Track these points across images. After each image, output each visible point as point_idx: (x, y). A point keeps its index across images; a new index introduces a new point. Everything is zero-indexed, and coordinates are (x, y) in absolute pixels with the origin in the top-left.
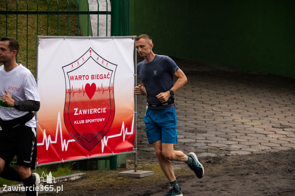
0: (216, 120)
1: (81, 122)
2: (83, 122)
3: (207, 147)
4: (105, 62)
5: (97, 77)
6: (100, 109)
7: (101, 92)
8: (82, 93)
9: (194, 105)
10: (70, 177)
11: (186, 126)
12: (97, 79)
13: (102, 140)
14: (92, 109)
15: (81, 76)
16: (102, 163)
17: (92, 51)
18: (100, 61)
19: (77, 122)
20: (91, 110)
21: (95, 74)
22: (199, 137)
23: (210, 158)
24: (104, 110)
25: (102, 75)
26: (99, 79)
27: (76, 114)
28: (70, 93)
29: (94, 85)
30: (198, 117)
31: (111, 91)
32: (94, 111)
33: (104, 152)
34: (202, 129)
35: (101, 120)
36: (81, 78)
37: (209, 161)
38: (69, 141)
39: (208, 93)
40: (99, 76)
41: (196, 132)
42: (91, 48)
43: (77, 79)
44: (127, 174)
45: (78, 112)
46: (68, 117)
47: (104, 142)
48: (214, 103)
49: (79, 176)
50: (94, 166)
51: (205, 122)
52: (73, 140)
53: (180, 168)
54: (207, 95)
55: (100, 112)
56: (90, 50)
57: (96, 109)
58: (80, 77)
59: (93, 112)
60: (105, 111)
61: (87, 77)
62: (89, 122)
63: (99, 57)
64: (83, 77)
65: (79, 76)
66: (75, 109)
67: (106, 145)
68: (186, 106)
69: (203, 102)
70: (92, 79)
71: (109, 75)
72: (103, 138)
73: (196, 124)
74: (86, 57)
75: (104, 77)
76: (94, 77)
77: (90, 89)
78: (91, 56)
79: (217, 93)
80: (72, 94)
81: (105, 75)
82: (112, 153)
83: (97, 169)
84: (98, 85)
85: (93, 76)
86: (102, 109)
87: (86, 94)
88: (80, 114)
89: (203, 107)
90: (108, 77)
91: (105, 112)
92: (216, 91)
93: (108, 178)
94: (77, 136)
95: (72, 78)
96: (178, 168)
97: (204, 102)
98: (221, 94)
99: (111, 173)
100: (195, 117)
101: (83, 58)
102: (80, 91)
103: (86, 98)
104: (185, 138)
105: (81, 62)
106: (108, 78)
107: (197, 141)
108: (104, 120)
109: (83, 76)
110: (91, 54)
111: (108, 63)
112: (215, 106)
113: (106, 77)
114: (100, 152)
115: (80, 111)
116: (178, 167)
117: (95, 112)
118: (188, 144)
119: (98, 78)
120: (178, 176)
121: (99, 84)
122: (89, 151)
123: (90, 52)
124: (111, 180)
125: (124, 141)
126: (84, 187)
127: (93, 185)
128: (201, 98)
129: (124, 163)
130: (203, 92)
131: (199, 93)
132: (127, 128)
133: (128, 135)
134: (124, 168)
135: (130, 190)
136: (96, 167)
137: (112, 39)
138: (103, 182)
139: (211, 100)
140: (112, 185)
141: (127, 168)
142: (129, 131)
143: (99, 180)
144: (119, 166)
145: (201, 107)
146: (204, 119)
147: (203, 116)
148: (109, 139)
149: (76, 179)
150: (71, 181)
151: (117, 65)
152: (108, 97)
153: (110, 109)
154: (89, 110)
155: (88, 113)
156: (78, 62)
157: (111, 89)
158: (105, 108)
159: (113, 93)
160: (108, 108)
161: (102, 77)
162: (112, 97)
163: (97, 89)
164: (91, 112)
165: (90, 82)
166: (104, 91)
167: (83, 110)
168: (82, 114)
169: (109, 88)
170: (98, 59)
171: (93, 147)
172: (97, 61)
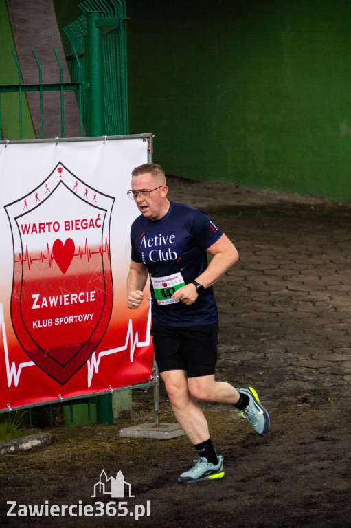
0: (298, 309)
1: (45, 324)
2: (50, 322)
3: (292, 368)
4: (91, 193)
5: (77, 225)
6: (83, 294)
7: (85, 257)
8: (46, 261)
9: (246, 279)
10: (21, 444)
11: (237, 324)
12: (76, 229)
13: (88, 361)
14: (68, 295)
15: (43, 224)
17: (63, 169)
18: (81, 189)
19: (37, 324)
20: (65, 296)
21: (72, 218)
22: (271, 347)
23: (304, 392)
24: (92, 296)
25: (86, 220)
26: (79, 228)
27: (35, 306)
28: (22, 262)
29: (70, 242)
30: (260, 305)
31: (105, 255)
32: (72, 299)
33: (93, 387)
35: (86, 317)
36: (43, 228)
37: (304, 398)
38: (22, 365)
39: (272, 252)
40: (80, 223)
41: (262, 337)
42: (60, 163)
43: (36, 230)
45: (40, 302)
46: (21, 313)
47: (93, 365)
48: (289, 273)
49: (39, 439)
51: (277, 316)
52: (31, 363)
54: (271, 256)
55: (84, 300)
56: (60, 167)
57: (76, 295)
58: (42, 227)
59: (69, 301)
60: (93, 298)
61: (56, 226)
62: (63, 323)
63: (79, 182)
64: (47, 226)
65: (40, 224)
66: (33, 296)
67: (97, 372)
68: (228, 282)
69: (263, 271)
70: (66, 230)
71: (99, 219)
72: (90, 357)
73: (258, 320)
74: (52, 183)
75: (90, 225)
76: (71, 225)
77: (63, 252)
78: (61, 181)
79: (291, 251)
80: (26, 264)
81: (92, 220)
82: (108, 388)
83: (63, 423)
84: (79, 243)
85: (67, 224)
86: (87, 293)
87: (54, 263)
88: (44, 306)
89: (265, 283)
90: (98, 225)
91: (94, 300)
92: (287, 246)
93: (100, 441)
94: (38, 354)
95: (25, 229)
97: (266, 272)
98: (299, 253)
99: (101, 431)
100: (252, 305)
101: (46, 186)
102: (42, 257)
103: (55, 271)
104: (240, 351)
105: (42, 193)
106: (98, 227)
107: (267, 356)
108: (91, 316)
109: (47, 224)
110: (61, 177)
111: (97, 193)
112: (291, 281)
113: (93, 225)
114: (85, 387)
115: (45, 299)
117: (74, 301)
118: (250, 364)
119: (78, 227)
120: (248, 432)
121: (80, 239)
122: (63, 385)
123: (60, 170)
124: (109, 446)
125: (132, 360)
126: (55, 462)
127: (74, 459)
128: (259, 263)
129: (126, 409)
130: (261, 250)
131: (250, 254)
132: (137, 333)
133: (141, 348)
134: (126, 419)
135: (156, 466)
136: (60, 421)
137: (103, 142)
138: (93, 452)
139: (281, 267)
140: (112, 457)
141: (134, 419)
142: (142, 339)
143: (82, 446)
144: (116, 415)
145: (262, 283)
146: (274, 309)
147: (270, 301)
148: (102, 358)
149: (32, 447)
150: (22, 450)
151: (114, 198)
152: (99, 268)
153: (102, 293)
154: (61, 296)
155: (61, 304)
156: (38, 194)
157: (104, 250)
158: (94, 292)
159: (109, 258)
160: (99, 291)
161: (86, 224)
162: (107, 268)
163: (76, 251)
164: (67, 301)
165: (63, 236)
166: (90, 254)
167: (50, 298)
168: (47, 306)
169: (101, 247)
170: (76, 186)
171: (71, 377)
172: (74, 191)
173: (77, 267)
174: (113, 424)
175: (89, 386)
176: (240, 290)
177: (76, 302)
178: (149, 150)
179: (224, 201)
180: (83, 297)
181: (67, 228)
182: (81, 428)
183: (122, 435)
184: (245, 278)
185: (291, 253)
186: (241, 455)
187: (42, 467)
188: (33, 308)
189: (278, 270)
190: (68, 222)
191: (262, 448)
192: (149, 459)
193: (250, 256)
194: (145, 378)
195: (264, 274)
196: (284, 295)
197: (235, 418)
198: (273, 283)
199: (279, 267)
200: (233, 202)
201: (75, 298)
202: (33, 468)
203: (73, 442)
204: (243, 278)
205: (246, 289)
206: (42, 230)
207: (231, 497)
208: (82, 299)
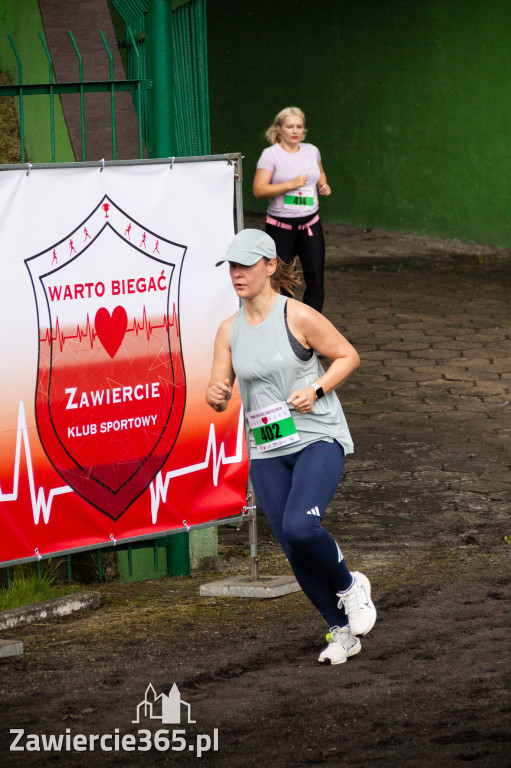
0: (460, 406)
1: (86, 432)
2: (92, 429)
3: (451, 493)
4: (151, 240)
5: (130, 286)
6: (140, 387)
7: (143, 333)
8: (87, 340)
10: (57, 607)
11: (371, 430)
12: (130, 292)
13: (151, 485)
14: (119, 389)
15: (81, 285)
17: (111, 206)
18: (136, 236)
19: (74, 431)
20: (115, 390)
21: (123, 276)
23: (469, 528)
24: (154, 390)
25: (143, 280)
26: (134, 292)
27: (70, 406)
28: (51, 340)
29: (120, 312)
30: (404, 401)
31: (173, 329)
32: (125, 394)
33: (160, 522)
35: (146, 421)
36: (81, 292)
37: (469, 537)
38: (54, 492)
39: (420, 325)
40: (134, 284)
42: (106, 196)
43: (70, 295)
45: (77, 400)
46: (50, 416)
47: (159, 490)
48: (446, 355)
49: (82, 601)
50: (109, 569)
51: (430, 417)
52: (67, 489)
53: (385, 564)
54: (419, 330)
55: (142, 397)
56: (106, 204)
57: (130, 388)
58: (79, 290)
59: (121, 397)
60: (156, 393)
61: (100, 287)
62: (112, 429)
63: (133, 224)
64: (86, 289)
65: (76, 286)
66: (68, 391)
67: (164, 501)
69: (408, 352)
70: (114, 293)
71: (164, 278)
72: (153, 479)
73: (401, 424)
74: (93, 226)
75: (150, 287)
76: (121, 287)
77: (110, 326)
78: (107, 223)
79: (448, 323)
80: (56, 343)
81: (152, 279)
82: (181, 524)
84: (133, 314)
85: (116, 285)
86: (147, 385)
87: (97, 342)
88: (84, 405)
89: (412, 369)
90: (162, 286)
91: (158, 395)
92: (443, 316)
93: (172, 602)
94: (77, 476)
95: (55, 294)
96: (380, 563)
97: (413, 354)
98: (461, 326)
99: (174, 588)
100: (393, 401)
101: (86, 230)
102: (80, 334)
103: (98, 353)
104: (375, 469)
105: (79, 240)
106: (162, 289)
107: (416, 475)
108: (154, 420)
109: (86, 285)
110: (107, 216)
111: (159, 240)
112: (449, 366)
113: (154, 287)
114: (146, 523)
115: (84, 395)
116: (377, 559)
117: (127, 397)
119: (131, 289)
121: (135, 307)
122: (116, 520)
123: (106, 208)
124: (184, 609)
125: (216, 484)
126: (106, 634)
127: (133, 628)
128: (402, 340)
129: (210, 554)
130: (404, 321)
131: (390, 327)
132: (223, 444)
133: (228, 465)
134: (210, 570)
135: (254, 638)
136: (113, 573)
137: (169, 165)
138: (163, 619)
139: (434, 346)
140: (190, 625)
141: (221, 570)
142: (230, 452)
143: (146, 610)
144: (195, 564)
145: (407, 370)
146: (424, 408)
147: (419, 396)
148: (171, 480)
149: (73, 611)
150: (58, 617)
151: (186, 247)
152: (163, 349)
153: (170, 386)
154: (108, 391)
155: (108, 402)
156: (71, 243)
157: (171, 323)
158: (158, 384)
159: (179, 335)
160: (164, 382)
161: (144, 286)
162: (175, 349)
163: (130, 325)
164: (117, 398)
165: (110, 303)
166: (151, 329)
167: (92, 393)
168: (88, 405)
169: (166, 318)
170: (128, 230)
171: (126, 508)
172: (126, 238)
173: (131, 347)
174: (190, 577)
175: (154, 521)
176: (374, 380)
177: (131, 399)
178: (236, 178)
179: (351, 251)
180: (140, 392)
181: (116, 290)
182: (143, 583)
183: (204, 594)
184: (382, 362)
185: (448, 326)
187: (86, 641)
188: (68, 408)
189: (431, 351)
190: (118, 282)
191: (409, 609)
192: (244, 627)
193: (389, 330)
194: (236, 509)
195: (409, 357)
196: (439, 387)
198: (424, 369)
199: (431, 347)
200: (364, 253)
201: (128, 392)
202: (74, 643)
203: (132, 604)
204: (380, 363)
205: (384, 379)
206: (78, 294)
207: (364, 682)
208: (139, 394)
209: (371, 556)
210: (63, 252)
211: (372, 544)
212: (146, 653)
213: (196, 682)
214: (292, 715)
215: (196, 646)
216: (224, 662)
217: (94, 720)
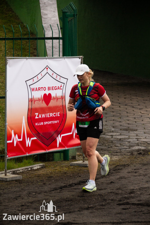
0: (143, 120)
1: (40, 124)
2: (42, 123)
3: (138, 142)
4: (58, 77)
5: (52, 88)
6: (55, 113)
7: (55, 100)
8: (41, 101)
9: (126, 109)
10: (33, 167)
11: (121, 125)
12: (52, 90)
13: (57, 138)
14: (49, 114)
15: (40, 88)
16: (57, 156)
17: (48, 68)
18: (55, 76)
19: (37, 124)
20: (48, 114)
21: (51, 86)
22: (132, 134)
23: (141, 150)
24: (58, 114)
25: (56, 87)
27: (36, 118)
28: (32, 101)
29: (50, 94)
30: (130, 118)
31: (63, 99)
32: (51, 115)
33: (59, 147)
34: (134, 128)
35: (56, 122)
36: (40, 89)
37: (140, 153)
38: (32, 139)
40: (54, 88)
41: (129, 130)
42: (47, 66)
43: (37, 90)
44: (77, 164)
45: (38, 116)
46: (31, 120)
47: (59, 139)
48: (142, 107)
49: (40, 166)
50: (51, 158)
51: (136, 122)
52: (35, 138)
54: (136, 101)
55: (55, 116)
56: (47, 68)
58: (39, 89)
59: (50, 116)
61: (45, 89)
62: (47, 124)
63: (54, 73)
65: (39, 88)
66: (36, 114)
67: (60, 142)
68: (120, 110)
70: (48, 90)
71: (62, 87)
72: (58, 136)
73: (128, 124)
75: (58, 89)
76: (50, 88)
77: (47, 98)
78: (47, 72)
80: (33, 102)
81: (58, 87)
82: (65, 148)
83: (53, 160)
84: (53, 95)
87: (44, 102)
88: (40, 118)
89: (133, 110)
90: (61, 88)
91: (59, 116)
92: (143, 98)
93: (63, 167)
94: (38, 135)
95: (33, 90)
96: (116, 159)
97: (134, 107)
98: (147, 100)
99: (64, 163)
100: (128, 118)
101: (41, 74)
102: (39, 100)
103: (44, 105)
104: (120, 135)
105: (40, 77)
107: (130, 137)
108: (58, 122)
111: (61, 77)
112: (142, 110)
113: (59, 89)
114: (56, 147)
115: (40, 115)
116: (116, 157)
118: (123, 140)
120: (117, 165)
122: (48, 146)
123: (47, 69)
125: (74, 138)
126: (44, 174)
127: (51, 173)
128: (132, 103)
129: (74, 155)
130: (133, 99)
131: (130, 100)
134: (74, 159)
135: (80, 177)
137: (64, 58)
138: (59, 171)
139: (140, 105)
140: (65, 173)
141: (77, 159)
143: (56, 169)
144: (70, 157)
146: (135, 120)
147: (134, 117)
148: (62, 137)
149: (37, 168)
150: (34, 170)
151: (68, 79)
152: (61, 104)
154: (46, 114)
155: (46, 117)
156: (37, 77)
159: (65, 101)
160: (61, 113)
162: (64, 104)
163: (52, 98)
164: (48, 116)
165: (47, 92)
166: (58, 99)
167: (42, 115)
169: (62, 96)
171: (51, 143)
172: (52, 76)
176: (124, 113)
185: (144, 100)
186: (112, 173)
187: (39, 176)
189: (138, 106)
191: (120, 171)
194: (79, 144)
195: (133, 107)
196: (139, 115)
197: (113, 159)
198: (136, 111)
202: (35, 176)
203: (53, 167)
207: (104, 189)
208: (54, 115)
209: (114, 157)
210: (36, 80)
211: (116, 154)
212: (52, 180)
213: (63, 187)
214: (84, 197)
215: (65, 178)
216: (71, 183)
217: (35, 196)
